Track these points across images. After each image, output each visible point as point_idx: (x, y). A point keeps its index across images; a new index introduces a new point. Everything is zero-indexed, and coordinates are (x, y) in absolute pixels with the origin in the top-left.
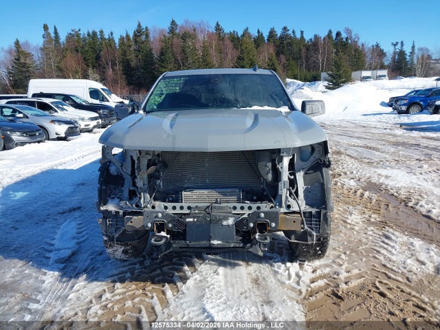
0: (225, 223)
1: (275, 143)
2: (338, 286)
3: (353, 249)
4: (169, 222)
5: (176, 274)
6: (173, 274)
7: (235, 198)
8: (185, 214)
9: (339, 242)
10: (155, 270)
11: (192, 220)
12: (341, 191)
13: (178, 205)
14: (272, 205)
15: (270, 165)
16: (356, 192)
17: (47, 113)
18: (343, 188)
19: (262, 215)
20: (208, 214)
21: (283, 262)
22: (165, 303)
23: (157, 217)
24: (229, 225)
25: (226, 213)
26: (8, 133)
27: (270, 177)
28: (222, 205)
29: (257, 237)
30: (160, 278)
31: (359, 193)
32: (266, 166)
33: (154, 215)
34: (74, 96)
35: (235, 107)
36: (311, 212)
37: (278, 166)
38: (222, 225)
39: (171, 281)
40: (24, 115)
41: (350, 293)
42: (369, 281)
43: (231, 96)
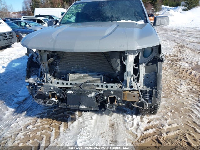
0: (89, 95)
1: (120, 47)
2: (161, 135)
3: (176, 109)
4: (57, 93)
5: (71, 116)
6: (69, 116)
7: (99, 80)
8: (68, 88)
9: (169, 103)
10: (60, 113)
11: (71, 92)
12: (178, 70)
13: (65, 82)
14: (121, 85)
15: (119, 61)
16: (187, 70)
17: (40, 24)
18: (180, 68)
19: (112, 92)
20: (82, 88)
21: (132, 114)
22: (57, 135)
23: (50, 89)
24: (91, 97)
25: (92, 89)
26: (21, 34)
27: (119, 68)
28: (90, 84)
29: (107, 106)
30: (62, 118)
31: (189, 72)
32: (116, 61)
33: (49, 88)
34: (54, 16)
35: (110, 21)
36: (146, 91)
37: (124, 62)
38: (88, 96)
39: (66, 121)
40: (29, 26)
41: (168, 141)
42: (182, 133)
43: (109, 14)
